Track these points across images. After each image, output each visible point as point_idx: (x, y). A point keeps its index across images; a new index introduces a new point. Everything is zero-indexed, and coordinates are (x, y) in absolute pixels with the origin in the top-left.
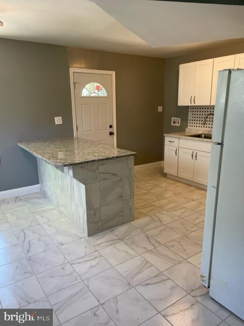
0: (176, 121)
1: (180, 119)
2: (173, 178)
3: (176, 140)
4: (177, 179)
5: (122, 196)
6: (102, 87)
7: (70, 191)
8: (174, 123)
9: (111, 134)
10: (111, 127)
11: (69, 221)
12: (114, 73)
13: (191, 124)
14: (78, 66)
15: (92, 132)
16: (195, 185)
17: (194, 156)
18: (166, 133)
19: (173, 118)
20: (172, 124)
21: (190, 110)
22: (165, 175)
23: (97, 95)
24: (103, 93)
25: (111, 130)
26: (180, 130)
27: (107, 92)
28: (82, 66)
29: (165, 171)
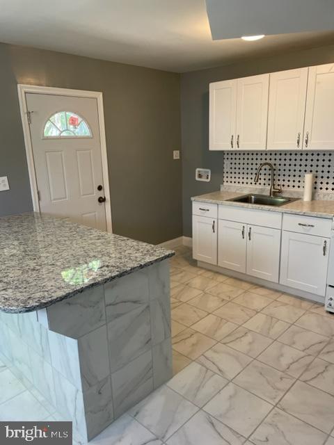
0: (203, 175)
1: (209, 171)
2: (210, 268)
3: (213, 208)
4: (215, 269)
5: (150, 340)
6: (80, 119)
7: (38, 342)
8: (200, 176)
9: (102, 200)
10: (100, 188)
11: (41, 398)
12: (100, 96)
13: (229, 179)
14: (32, 81)
15: (67, 199)
16: (248, 279)
17: (247, 234)
18: (193, 196)
19: (198, 169)
20: (197, 179)
21: (226, 156)
22: (194, 263)
23: (73, 135)
24: (83, 130)
25: (100, 194)
26: (212, 189)
27: (90, 128)
28: (43, 82)
29: (194, 257)
